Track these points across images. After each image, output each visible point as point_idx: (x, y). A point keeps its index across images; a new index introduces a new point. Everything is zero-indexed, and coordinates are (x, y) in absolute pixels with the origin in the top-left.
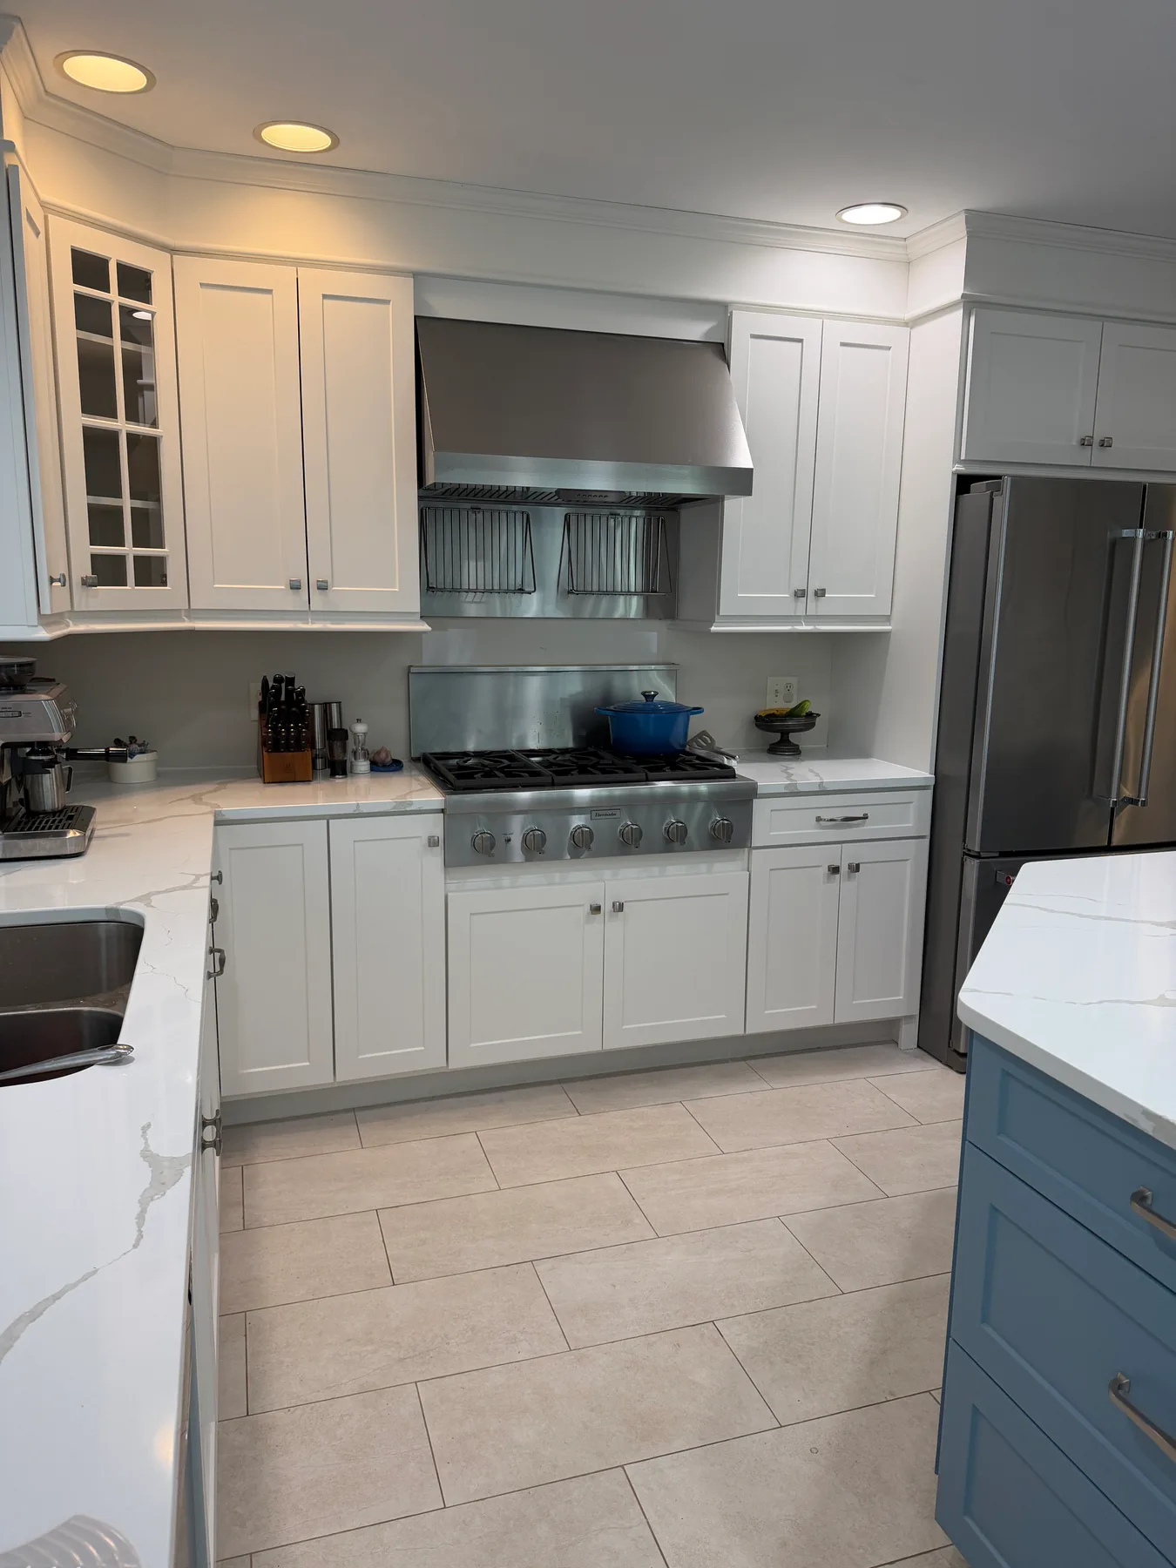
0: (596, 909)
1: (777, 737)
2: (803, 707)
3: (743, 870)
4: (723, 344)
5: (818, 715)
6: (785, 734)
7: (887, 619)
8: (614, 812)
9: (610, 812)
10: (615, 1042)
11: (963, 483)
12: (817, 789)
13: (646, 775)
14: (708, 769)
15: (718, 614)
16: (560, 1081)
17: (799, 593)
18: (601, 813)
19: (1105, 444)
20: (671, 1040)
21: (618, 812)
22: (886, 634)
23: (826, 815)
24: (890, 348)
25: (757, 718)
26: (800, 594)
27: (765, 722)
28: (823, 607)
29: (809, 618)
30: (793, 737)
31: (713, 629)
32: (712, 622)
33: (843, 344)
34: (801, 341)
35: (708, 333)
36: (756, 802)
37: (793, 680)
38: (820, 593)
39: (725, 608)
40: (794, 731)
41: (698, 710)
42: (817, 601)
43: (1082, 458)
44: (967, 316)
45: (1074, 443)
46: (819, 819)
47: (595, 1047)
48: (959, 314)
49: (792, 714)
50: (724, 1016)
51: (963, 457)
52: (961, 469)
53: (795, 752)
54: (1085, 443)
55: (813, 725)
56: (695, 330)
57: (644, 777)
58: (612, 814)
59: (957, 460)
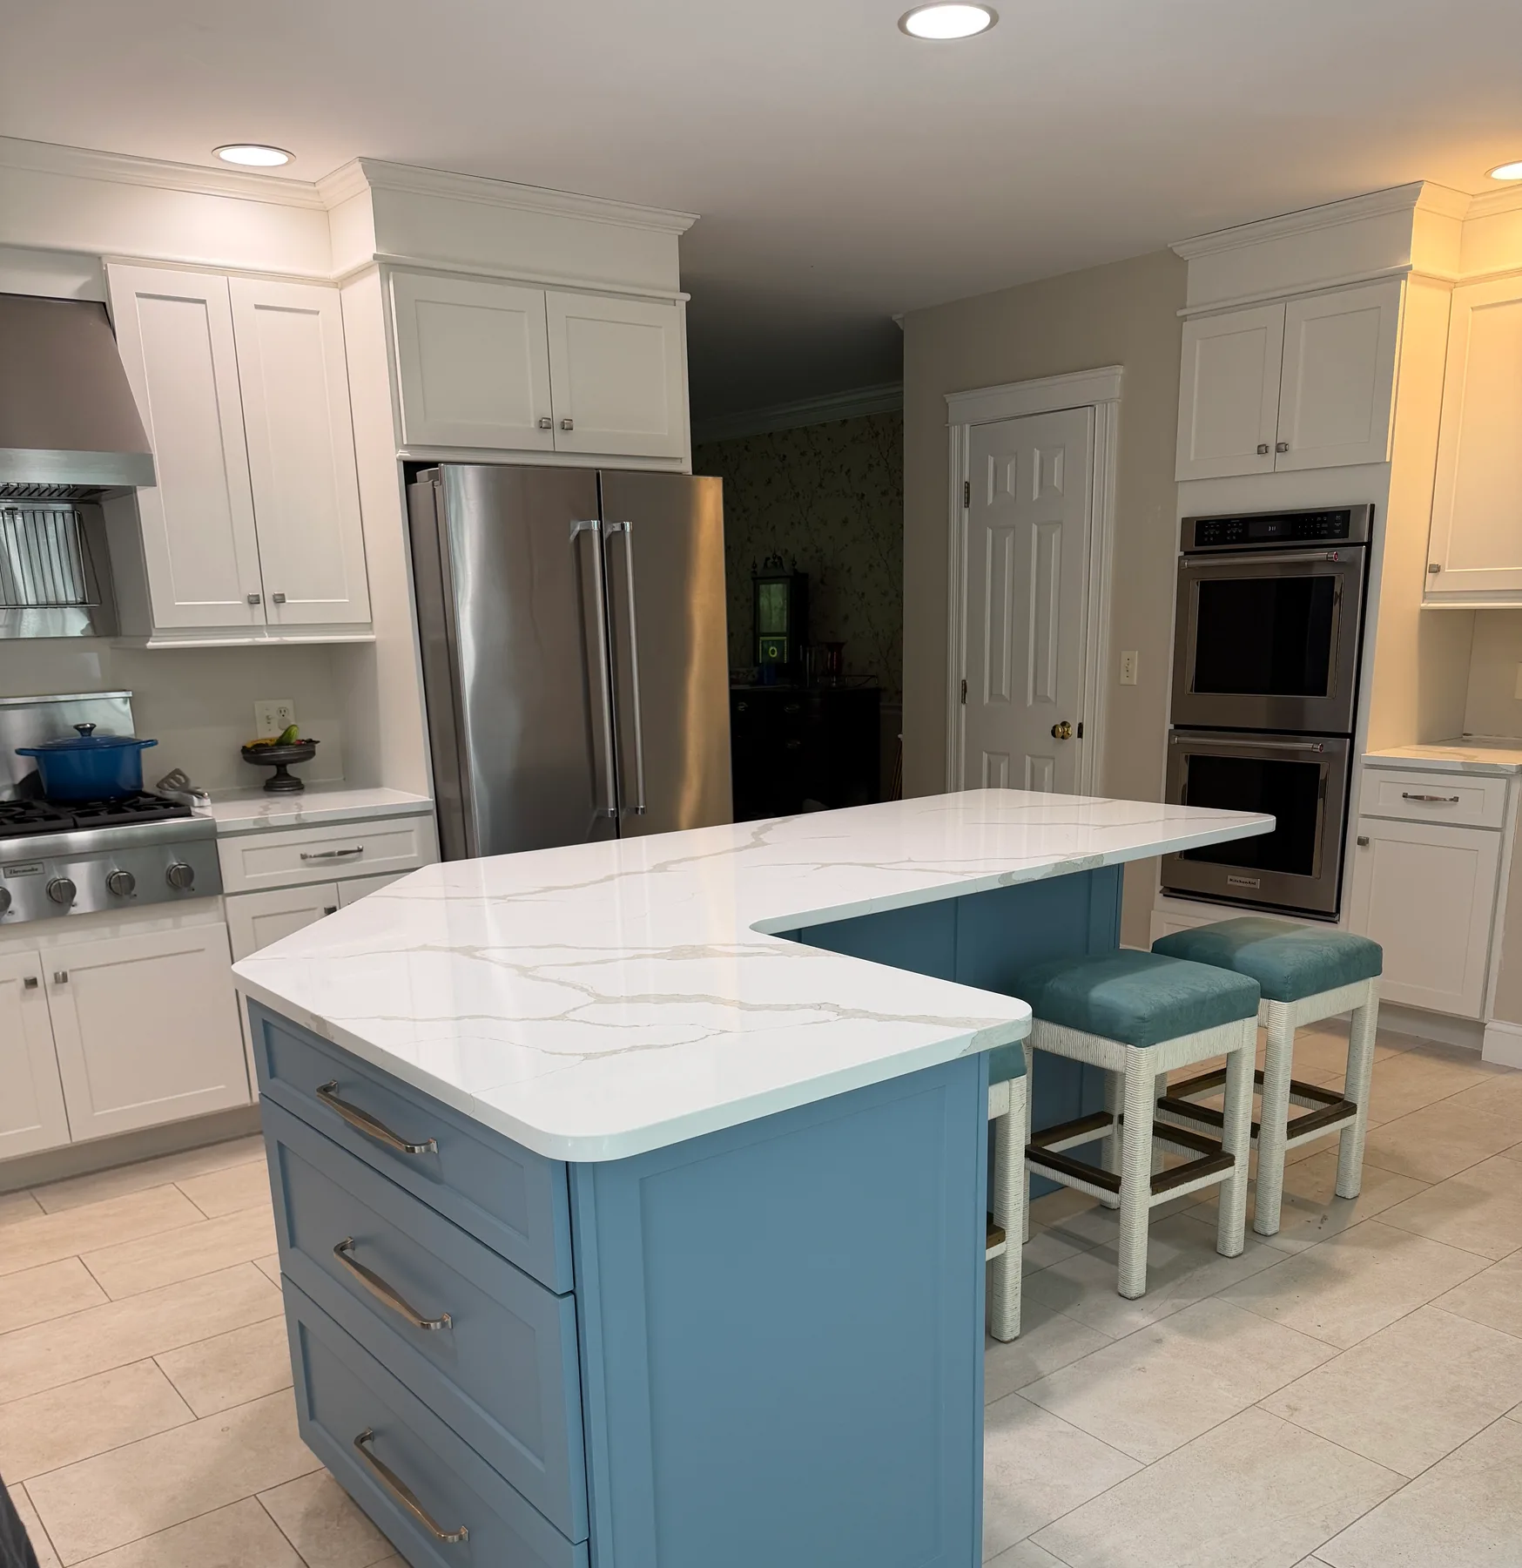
0: (32, 983)
1: (273, 771)
2: (290, 734)
3: (220, 921)
4: (104, 304)
5: (318, 742)
6: (281, 766)
7: (369, 626)
8: (35, 867)
9: (29, 867)
10: (85, 1132)
11: (411, 470)
12: (294, 822)
13: (74, 819)
14: (156, 809)
15: (154, 626)
16: (28, 1188)
17: (254, 599)
18: (17, 869)
19: (567, 427)
20: (163, 1121)
21: (39, 867)
22: (368, 645)
23: (313, 850)
24: (318, 313)
25: (245, 750)
26: (254, 601)
27: (254, 754)
28: (286, 615)
29: (272, 629)
30: (292, 770)
31: (150, 644)
32: (148, 636)
33: (257, 307)
34: (204, 302)
35: (81, 290)
36: (222, 843)
37: (287, 704)
38: (279, 599)
39: (159, 622)
40: (292, 762)
41: (153, 743)
42: (278, 608)
43: (544, 441)
44: (385, 279)
45: (533, 426)
46: (304, 857)
47: (60, 1140)
48: (374, 279)
49: (282, 742)
50: (222, 1087)
51: (405, 443)
52: (407, 455)
53: (298, 787)
54: (545, 425)
55: (313, 753)
56: (65, 286)
57: (72, 824)
58: (33, 870)
59: (399, 445)
